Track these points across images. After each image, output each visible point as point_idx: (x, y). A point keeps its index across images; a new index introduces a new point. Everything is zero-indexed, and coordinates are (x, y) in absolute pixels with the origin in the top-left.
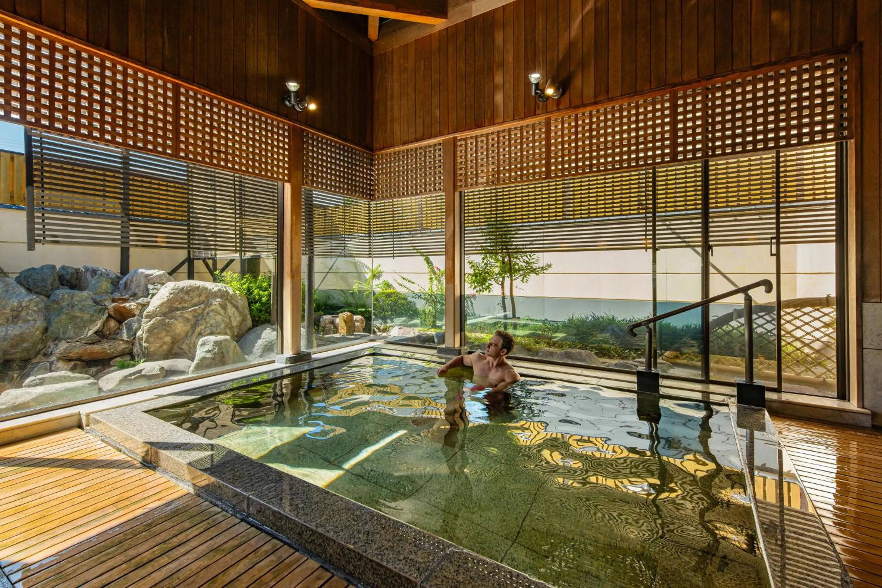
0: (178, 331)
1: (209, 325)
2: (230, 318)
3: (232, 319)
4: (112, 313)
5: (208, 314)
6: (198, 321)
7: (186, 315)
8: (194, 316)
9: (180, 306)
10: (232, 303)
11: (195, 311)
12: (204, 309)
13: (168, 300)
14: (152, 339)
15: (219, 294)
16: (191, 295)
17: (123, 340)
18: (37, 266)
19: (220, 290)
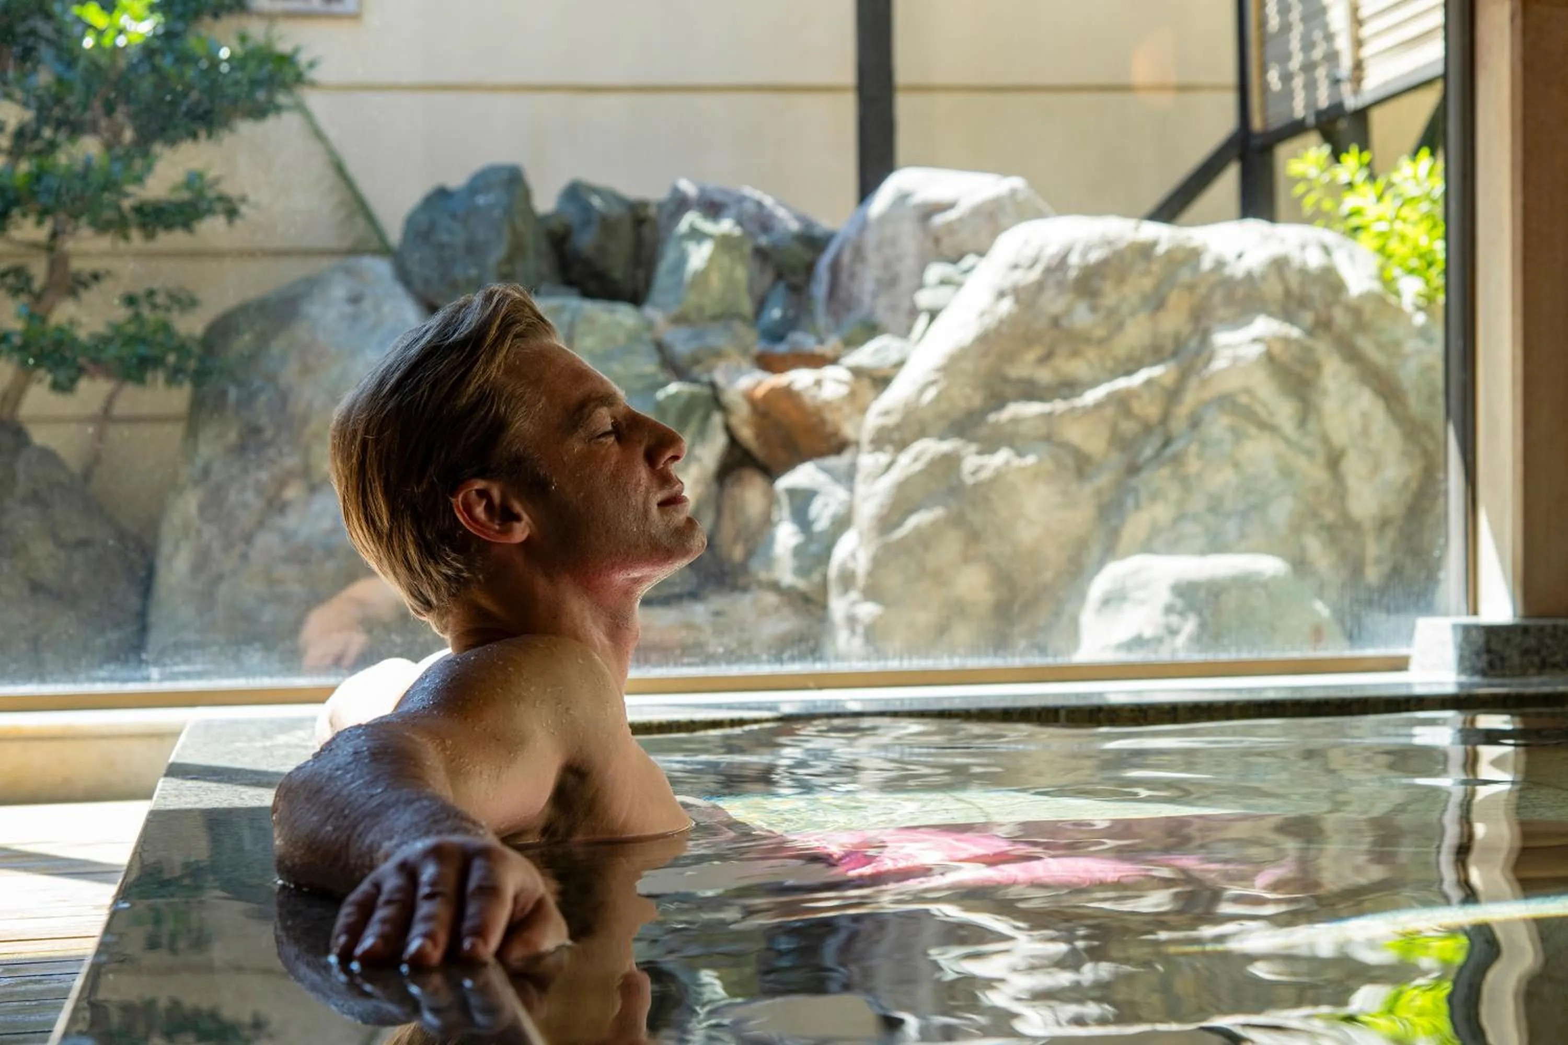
0: (1026, 535)
1: (1197, 503)
2: (1334, 461)
3: (1353, 466)
4: (746, 434)
5: (1195, 423)
6: (1133, 469)
7: (1074, 434)
8: (1119, 441)
9: (1044, 375)
10: (1352, 355)
11: (1122, 401)
12: (1173, 395)
13: (984, 339)
14: (893, 580)
15: (1274, 289)
16: (1110, 298)
17: (775, 586)
18: (456, 180)
19: (1280, 264)
